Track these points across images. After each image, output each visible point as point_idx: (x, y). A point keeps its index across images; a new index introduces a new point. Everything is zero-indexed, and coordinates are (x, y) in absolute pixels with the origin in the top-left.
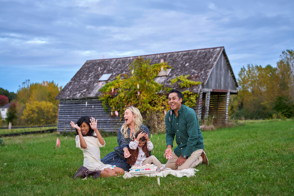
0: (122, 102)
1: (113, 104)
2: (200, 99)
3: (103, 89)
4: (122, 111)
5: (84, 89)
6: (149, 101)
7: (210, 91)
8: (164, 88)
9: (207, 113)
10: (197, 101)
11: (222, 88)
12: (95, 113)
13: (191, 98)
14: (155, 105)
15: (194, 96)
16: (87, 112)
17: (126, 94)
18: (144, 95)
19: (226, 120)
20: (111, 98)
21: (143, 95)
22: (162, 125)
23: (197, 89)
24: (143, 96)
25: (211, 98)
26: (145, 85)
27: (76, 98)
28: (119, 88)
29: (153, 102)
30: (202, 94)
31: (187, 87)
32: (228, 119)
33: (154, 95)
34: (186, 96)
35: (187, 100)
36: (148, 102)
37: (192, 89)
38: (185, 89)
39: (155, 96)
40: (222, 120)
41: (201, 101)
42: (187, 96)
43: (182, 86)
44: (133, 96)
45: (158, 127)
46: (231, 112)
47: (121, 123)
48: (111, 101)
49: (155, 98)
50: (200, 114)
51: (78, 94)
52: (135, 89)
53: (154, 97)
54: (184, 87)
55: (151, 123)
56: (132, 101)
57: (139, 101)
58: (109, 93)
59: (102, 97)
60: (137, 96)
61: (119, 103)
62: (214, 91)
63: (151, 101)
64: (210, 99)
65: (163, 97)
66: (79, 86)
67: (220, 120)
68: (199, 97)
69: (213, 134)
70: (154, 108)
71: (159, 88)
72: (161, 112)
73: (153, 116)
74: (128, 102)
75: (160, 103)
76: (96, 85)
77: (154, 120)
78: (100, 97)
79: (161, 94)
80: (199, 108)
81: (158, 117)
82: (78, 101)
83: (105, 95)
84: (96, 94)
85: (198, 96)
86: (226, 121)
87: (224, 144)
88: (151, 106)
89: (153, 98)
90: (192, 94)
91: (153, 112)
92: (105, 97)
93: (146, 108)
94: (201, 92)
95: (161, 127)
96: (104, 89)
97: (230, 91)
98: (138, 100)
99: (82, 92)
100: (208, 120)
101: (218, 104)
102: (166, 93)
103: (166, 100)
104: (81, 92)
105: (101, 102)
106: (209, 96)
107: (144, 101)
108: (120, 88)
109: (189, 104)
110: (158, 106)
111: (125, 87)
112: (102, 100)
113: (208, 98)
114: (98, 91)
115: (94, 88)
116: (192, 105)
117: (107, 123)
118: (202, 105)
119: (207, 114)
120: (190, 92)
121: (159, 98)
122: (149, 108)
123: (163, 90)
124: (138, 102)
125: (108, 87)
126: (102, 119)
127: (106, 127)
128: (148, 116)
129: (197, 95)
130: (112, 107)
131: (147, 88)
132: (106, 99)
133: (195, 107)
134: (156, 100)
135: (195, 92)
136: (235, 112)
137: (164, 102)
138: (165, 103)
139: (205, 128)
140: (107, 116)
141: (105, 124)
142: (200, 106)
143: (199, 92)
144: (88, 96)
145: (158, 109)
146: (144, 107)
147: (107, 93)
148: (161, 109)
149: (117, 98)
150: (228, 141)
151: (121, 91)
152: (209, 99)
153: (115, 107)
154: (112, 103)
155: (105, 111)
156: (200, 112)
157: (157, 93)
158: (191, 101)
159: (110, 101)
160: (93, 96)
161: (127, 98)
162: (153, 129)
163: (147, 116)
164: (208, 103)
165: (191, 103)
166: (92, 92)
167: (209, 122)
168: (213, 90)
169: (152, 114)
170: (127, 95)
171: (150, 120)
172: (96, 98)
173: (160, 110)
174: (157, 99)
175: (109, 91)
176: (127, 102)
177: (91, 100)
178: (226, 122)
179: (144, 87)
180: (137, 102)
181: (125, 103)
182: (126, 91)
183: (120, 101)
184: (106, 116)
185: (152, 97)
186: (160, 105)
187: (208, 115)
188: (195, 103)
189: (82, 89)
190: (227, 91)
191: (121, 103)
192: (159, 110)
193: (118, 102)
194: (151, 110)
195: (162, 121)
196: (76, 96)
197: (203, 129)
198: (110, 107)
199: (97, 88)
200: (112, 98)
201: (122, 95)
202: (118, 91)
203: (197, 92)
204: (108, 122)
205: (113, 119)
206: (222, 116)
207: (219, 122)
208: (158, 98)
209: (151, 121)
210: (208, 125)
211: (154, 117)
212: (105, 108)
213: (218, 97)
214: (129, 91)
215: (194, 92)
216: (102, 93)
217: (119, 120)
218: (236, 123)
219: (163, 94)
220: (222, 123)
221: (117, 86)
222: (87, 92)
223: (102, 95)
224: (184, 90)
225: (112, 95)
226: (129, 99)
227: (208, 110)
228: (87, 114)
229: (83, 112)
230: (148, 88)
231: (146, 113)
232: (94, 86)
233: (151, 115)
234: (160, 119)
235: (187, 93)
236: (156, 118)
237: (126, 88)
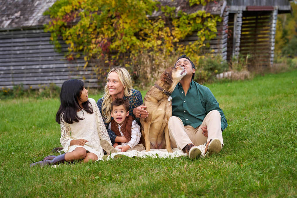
0: (87, 34)
1: (70, 38)
2: (224, 26)
3: (50, 11)
4: (87, 51)
5: (16, 12)
6: (135, 31)
7: (241, 10)
8: (160, 7)
9: (238, 49)
10: (220, 29)
11: (263, 4)
12: (38, 55)
13: (208, 24)
14: (146, 38)
15: (213, 21)
16: (24, 54)
17: (93, 20)
18: (125, 21)
19: (271, 59)
20: (66, 27)
21: (123, 20)
22: (159, 72)
23: (219, 7)
24: (123, 22)
25: (244, 22)
26: (125, 3)
27: (3, 29)
28: (80, 9)
29: (142, 32)
30: (227, 17)
31: (201, 5)
32: (274, 57)
33: (142, 20)
34: (199, 21)
35: (202, 27)
36: (133, 34)
37: (210, 8)
38: (197, 7)
39: (144, 21)
40: (264, 61)
41: (226, 29)
42: (202, 21)
43: (191, 3)
44: (105, 23)
45: (152, 77)
46: (284, 42)
47: (86, 71)
48: (67, 33)
49: (145, 26)
50: (224, 52)
51: (5, 22)
52: (109, 11)
53: (143, 24)
54: (195, 5)
55: (140, 70)
56: (104, 32)
57: (117, 31)
58: (63, 19)
59: (50, 26)
60: (113, 23)
61: (81, 36)
62: (249, 10)
63: (139, 32)
64: (243, 24)
65: (158, 23)
66: (7, 7)
67: (261, 60)
68: (222, 21)
69: (247, 86)
70: (144, 43)
71: (151, 8)
72: (157, 50)
73: (142, 59)
74: (98, 33)
75: (154, 34)
76: (37, 5)
77: (145, 65)
78: (47, 26)
79: (156, 19)
80: (223, 41)
81: (151, 59)
82: (6, 35)
83: (55, 22)
84: (39, 21)
85: (220, 20)
86: (272, 61)
87: (263, 106)
88: (139, 40)
89: (142, 27)
90: (210, 17)
91: (142, 52)
92: (55, 26)
93: (129, 45)
94: (226, 12)
95: (158, 76)
96: (52, 11)
97: (277, 9)
98: (115, 30)
99: (13, 17)
100: (239, 62)
101: (255, 32)
102: (164, 17)
103: (165, 29)
104: (10, 17)
105: (49, 34)
106: (240, 20)
107: (126, 31)
108: (82, 9)
109: (204, 35)
110: (150, 39)
111: (90, 7)
112: (50, 31)
113: (238, 23)
114: (42, 15)
115: (34, 10)
116: (210, 35)
117: (62, 73)
118: (229, 35)
119: (236, 51)
120: (207, 13)
121: (152, 25)
122: (134, 44)
123: (158, 11)
124: (116, 33)
125: (61, 8)
126: (51, 66)
127: (60, 80)
128: (134, 58)
129: (218, 19)
130: (70, 44)
131: (130, 8)
132: (58, 29)
133: (215, 39)
134: (147, 30)
135: (215, 13)
136: (291, 41)
137: (160, 33)
138: (162, 34)
139: (233, 77)
140: (61, 60)
141: (57, 74)
142: (225, 38)
143: (222, 12)
144: (25, 25)
145: (150, 45)
146: (126, 43)
147: (59, 19)
148: (155, 45)
149: (77, 27)
150: (270, 98)
151: (83, 14)
152: (241, 25)
153: (75, 43)
154: (68, 36)
155: (57, 50)
156: (223, 47)
157: (147, 16)
158: (207, 28)
159: (65, 34)
160: (34, 24)
161: (96, 27)
162: (144, 80)
163: (132, 58)
164: (238, 31)
165: (209, 33)
166: (31, 17)
167: (240, 65)
168: (247, 8)
169: (141, 55)
170: (95, 21)
171: (137, 66)
172: (40, 27)
173: (155, 48)
174: (149, 27)
175: (62, 14)
176: (96, 33)
177: (30, 31)
178: (271, 63)
179: (125, 7)
180: (114, 34)
181: (92, 35)
182: (93, 15)
183: (83, 33)
184: (59, 60)
185: (140, 25)
186: (154, 37)
187: (238, 53)
188: (215, 33)
189: (13, 11)
190: (273, 8)
191: (85, 35)
192: (153, 46)
193: (79, 35)
194: (139, 47)
195: (158, 65)
196: (2, 24)
197: (230, 79)
198: (65, 44)
199: (40, 10)
200: (69, 27)
201: (86, 22)
202: (79, 14)
203: (218, 13)
204: (64, 70)
205: (72, 65)
206: (262, 53)
207: (259, 64)
208: (150, 25)
209: (139, 66)
210: (239, 70)
211: (145, 60)
212: (57, 46)
213: (257, 19)
214: (99, 14)
215: (213, 12)
216: (49, 18)
217: (83, 67)
218: (289, 65)
219: (160, 19)
220: (263, 65)
221: (76, 6)
222: (22, 17)
223: (50, 23)
224: (196, 11)
225: (68, 23)
226: (100, 28)
227: (238, 44)
228: (24, 57)
229: (16, 54)
230: (132, 9)
231: (130, 52)
232: (34, 5)
233: (139, 56)
234: (155, 63)
235: (201, 15)
236: (148, 61)
237: (92, 10)
